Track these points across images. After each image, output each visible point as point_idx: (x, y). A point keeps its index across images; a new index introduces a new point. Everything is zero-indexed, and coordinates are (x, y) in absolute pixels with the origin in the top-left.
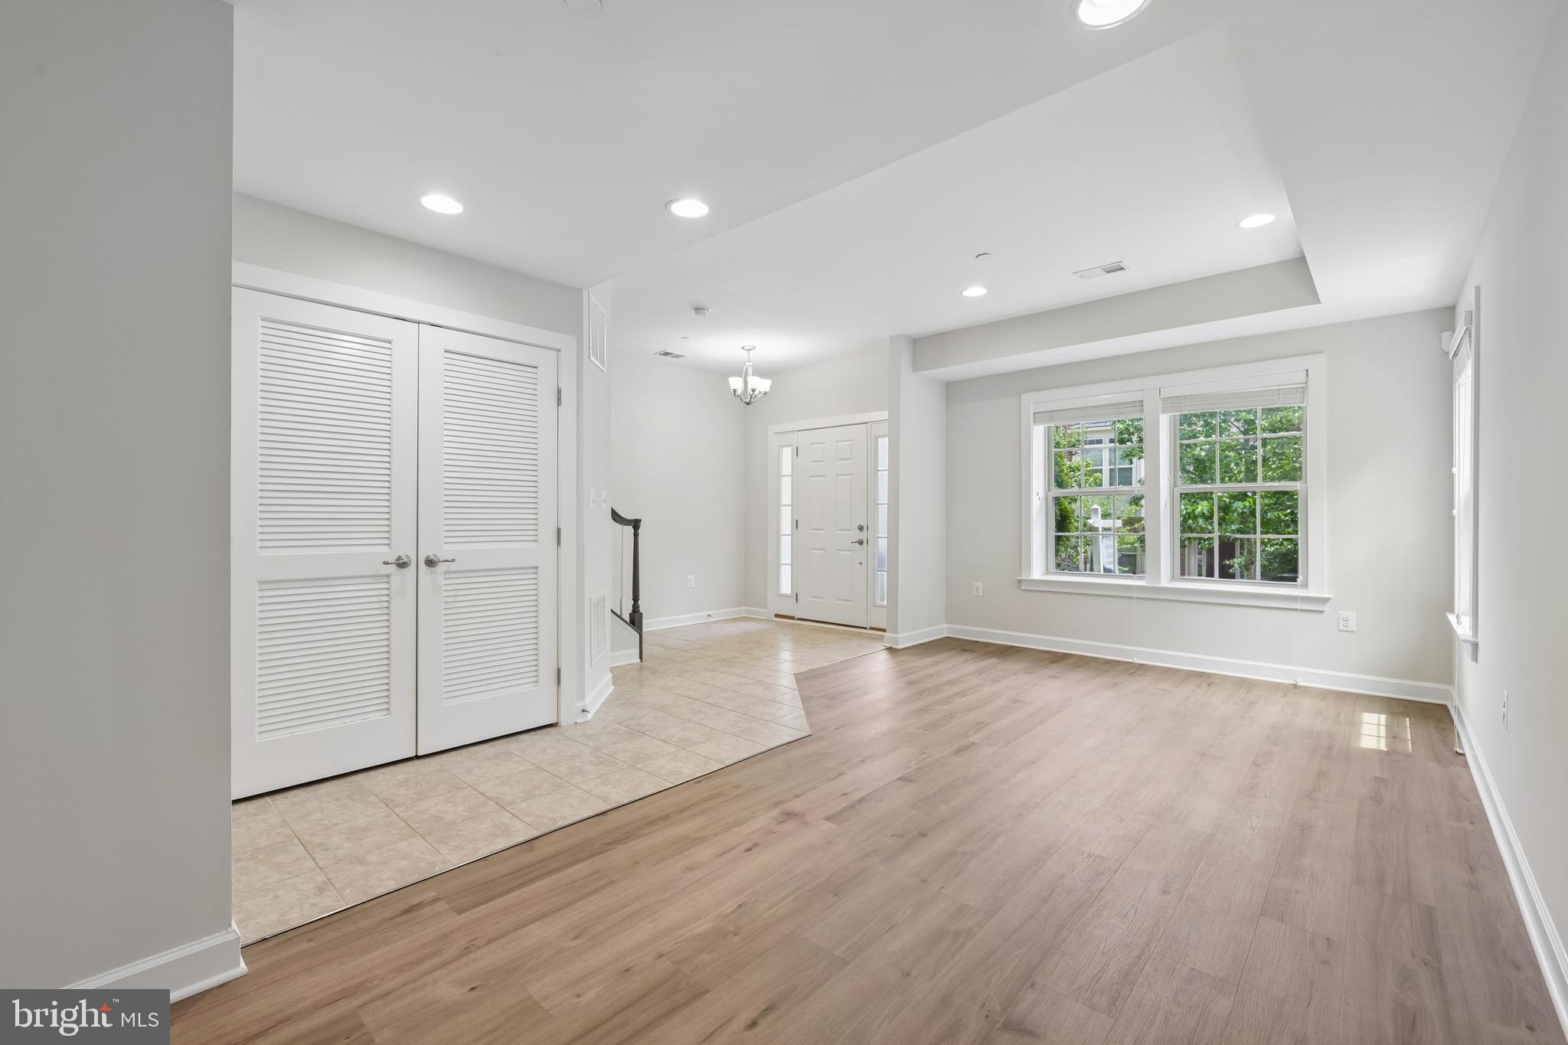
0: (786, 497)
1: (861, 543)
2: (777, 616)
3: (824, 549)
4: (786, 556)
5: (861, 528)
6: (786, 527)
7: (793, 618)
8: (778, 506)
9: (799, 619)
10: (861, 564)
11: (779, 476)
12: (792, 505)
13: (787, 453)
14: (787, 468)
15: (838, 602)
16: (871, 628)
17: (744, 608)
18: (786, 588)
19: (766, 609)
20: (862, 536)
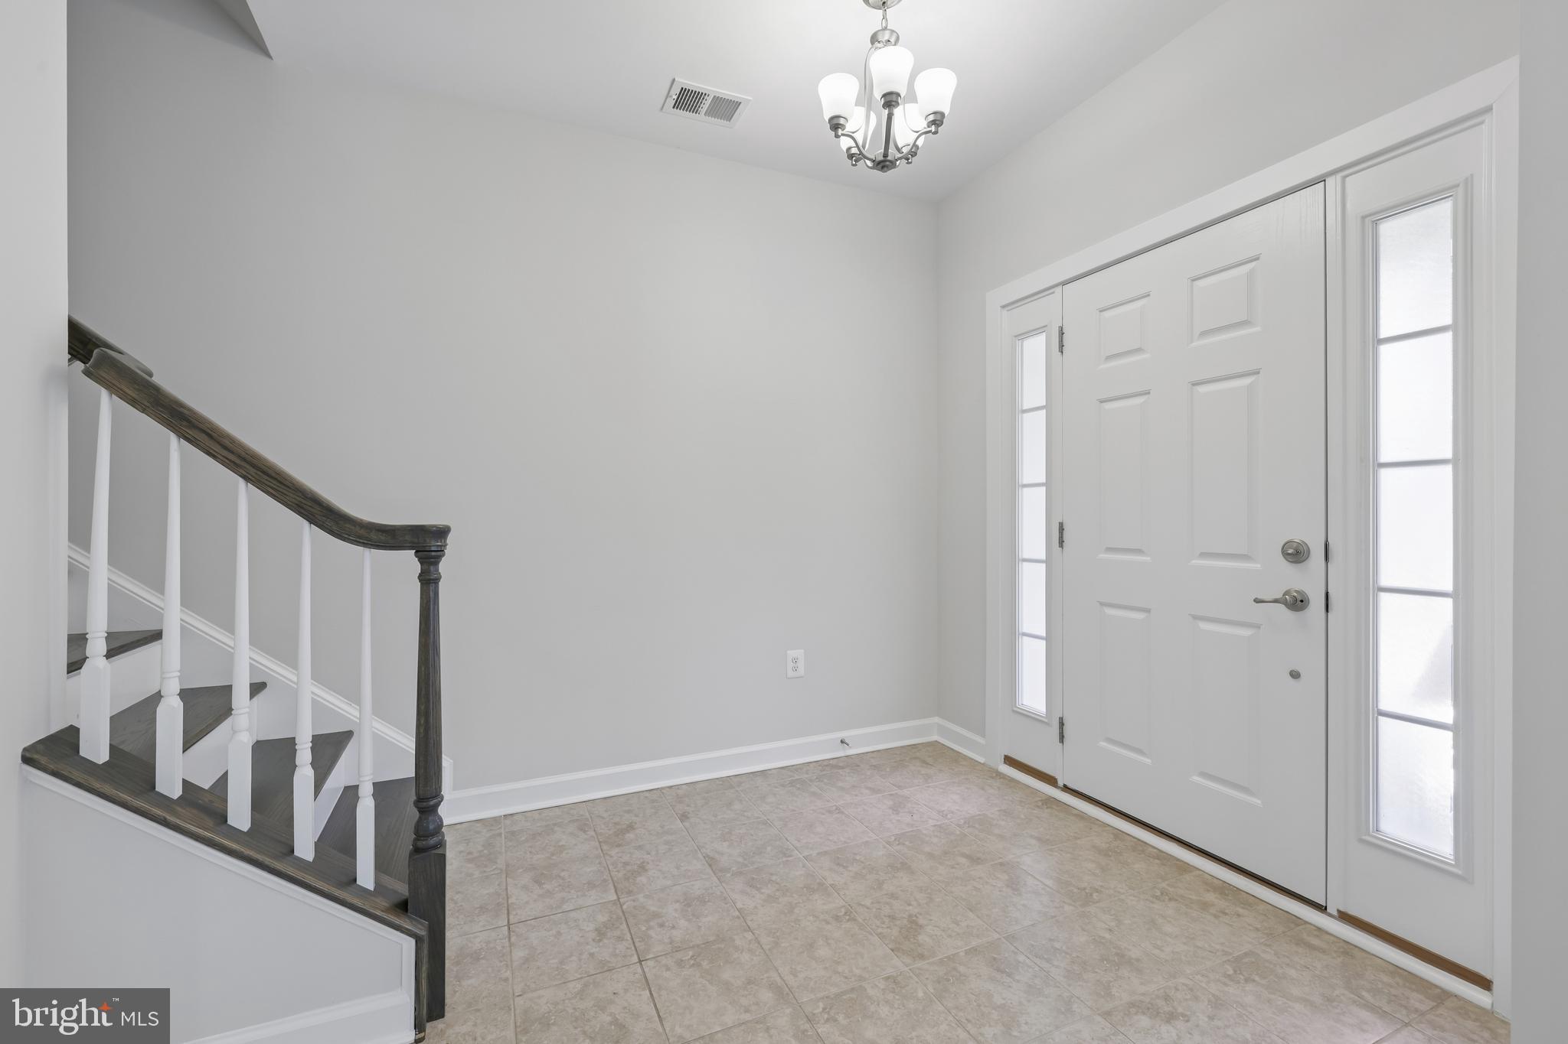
0: (1033, 465)
1: (1297, 603)
2: (1009, 761)
3: (1148, 611)
4: (1032, 614)
5: (1296, 554)
6: (1033, 538)
7: (1051, 780)
8: (1013, 486)
9: (1066, 789)
10: (1295, 675)
11: (1013, 411)
12: (1048, 484)
13: (1035, 350)
14: (1033, 390)
15: (1196, 779)
16: (1345, 917)
17: (937, 720)
18: (1033, 695)
19: (983, 736)
20: (1307, 579)
